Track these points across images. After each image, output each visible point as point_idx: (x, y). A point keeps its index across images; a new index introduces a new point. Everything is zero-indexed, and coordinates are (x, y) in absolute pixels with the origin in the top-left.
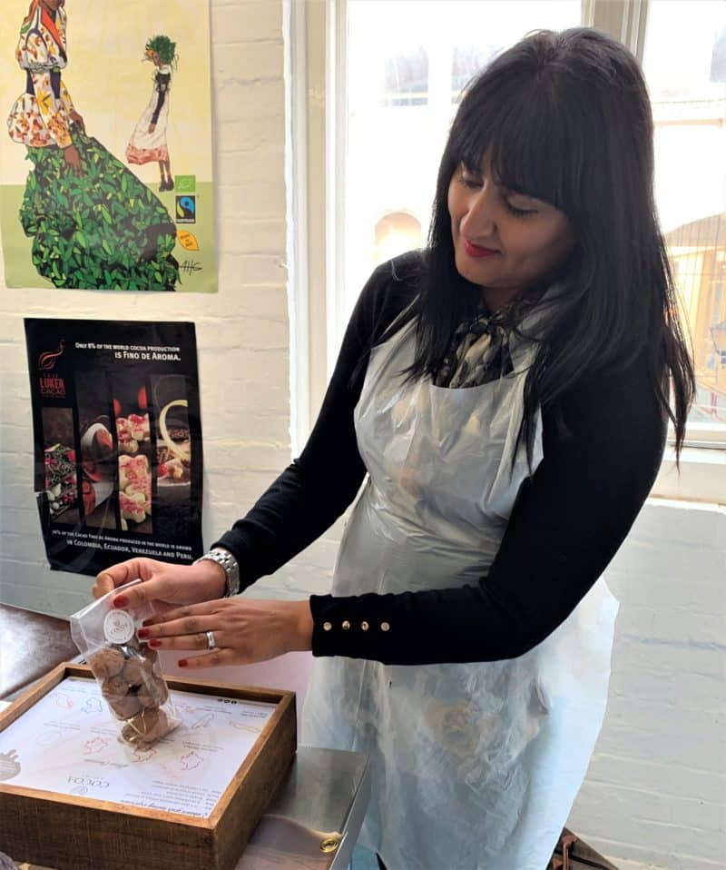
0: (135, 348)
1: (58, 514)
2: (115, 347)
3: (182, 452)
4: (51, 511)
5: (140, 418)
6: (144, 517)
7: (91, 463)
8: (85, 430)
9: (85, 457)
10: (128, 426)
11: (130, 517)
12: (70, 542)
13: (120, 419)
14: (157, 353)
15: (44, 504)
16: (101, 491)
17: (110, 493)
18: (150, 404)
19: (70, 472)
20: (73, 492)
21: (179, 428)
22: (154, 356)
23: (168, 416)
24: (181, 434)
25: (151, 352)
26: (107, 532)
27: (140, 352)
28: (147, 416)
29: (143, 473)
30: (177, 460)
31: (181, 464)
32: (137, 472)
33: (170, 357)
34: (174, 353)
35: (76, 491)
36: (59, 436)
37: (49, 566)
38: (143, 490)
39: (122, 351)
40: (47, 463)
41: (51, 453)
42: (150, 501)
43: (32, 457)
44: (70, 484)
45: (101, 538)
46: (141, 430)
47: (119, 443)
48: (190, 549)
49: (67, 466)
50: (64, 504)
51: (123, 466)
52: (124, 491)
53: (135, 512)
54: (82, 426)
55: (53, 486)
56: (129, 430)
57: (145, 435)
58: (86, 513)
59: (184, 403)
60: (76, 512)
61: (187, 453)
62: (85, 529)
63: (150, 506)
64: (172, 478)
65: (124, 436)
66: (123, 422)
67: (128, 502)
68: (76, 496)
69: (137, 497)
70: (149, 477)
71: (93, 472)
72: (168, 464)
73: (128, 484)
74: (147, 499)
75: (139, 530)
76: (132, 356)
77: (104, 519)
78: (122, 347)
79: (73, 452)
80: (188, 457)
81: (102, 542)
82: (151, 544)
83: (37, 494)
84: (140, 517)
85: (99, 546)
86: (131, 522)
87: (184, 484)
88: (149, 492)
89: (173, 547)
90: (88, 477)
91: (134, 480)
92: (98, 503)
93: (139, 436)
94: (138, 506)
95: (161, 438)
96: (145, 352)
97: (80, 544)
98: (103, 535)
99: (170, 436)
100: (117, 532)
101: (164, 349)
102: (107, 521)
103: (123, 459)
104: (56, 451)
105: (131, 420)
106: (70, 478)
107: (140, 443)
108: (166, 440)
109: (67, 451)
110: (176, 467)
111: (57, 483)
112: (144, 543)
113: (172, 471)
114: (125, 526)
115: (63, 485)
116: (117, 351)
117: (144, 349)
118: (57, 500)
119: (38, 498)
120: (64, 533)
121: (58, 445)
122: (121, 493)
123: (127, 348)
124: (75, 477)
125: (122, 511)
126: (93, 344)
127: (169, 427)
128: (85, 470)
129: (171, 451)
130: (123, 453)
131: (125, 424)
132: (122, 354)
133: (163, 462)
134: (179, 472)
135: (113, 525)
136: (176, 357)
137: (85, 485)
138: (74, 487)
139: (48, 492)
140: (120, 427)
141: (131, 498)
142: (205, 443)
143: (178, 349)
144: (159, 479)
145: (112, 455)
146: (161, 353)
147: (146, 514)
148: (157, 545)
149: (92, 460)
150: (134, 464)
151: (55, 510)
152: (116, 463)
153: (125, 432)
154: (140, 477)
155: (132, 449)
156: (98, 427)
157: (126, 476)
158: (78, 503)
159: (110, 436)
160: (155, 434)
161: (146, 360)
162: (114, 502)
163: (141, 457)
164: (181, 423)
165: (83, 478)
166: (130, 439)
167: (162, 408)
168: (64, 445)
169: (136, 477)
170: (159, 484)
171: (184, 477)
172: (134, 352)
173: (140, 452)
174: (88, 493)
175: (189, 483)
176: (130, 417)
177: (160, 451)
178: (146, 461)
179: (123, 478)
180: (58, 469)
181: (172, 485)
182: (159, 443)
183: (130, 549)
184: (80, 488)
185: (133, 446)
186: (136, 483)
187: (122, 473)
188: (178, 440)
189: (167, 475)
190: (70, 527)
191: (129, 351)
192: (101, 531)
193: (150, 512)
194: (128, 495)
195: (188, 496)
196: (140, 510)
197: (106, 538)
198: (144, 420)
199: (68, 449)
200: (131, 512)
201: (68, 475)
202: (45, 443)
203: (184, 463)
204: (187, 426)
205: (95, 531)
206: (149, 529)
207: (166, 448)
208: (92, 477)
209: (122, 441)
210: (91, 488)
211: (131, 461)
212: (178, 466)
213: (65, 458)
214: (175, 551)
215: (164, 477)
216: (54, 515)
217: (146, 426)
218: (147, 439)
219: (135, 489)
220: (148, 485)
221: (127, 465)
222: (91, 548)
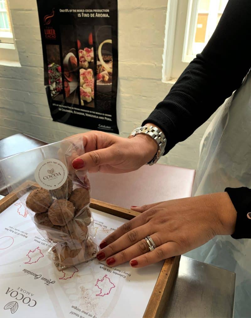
0: (87, 11)
1: (55, 96)
2: (78, 11)
3: (108, 67)
4: (52, 95)
5: (89, 50)
6: (91, 99)
7: (68, 72)
8: (65, 56)
9: (65, 69)
10: (84, 54)
11: (85, 99)
12: (60, 109)
13: (81, 50)
14: (98, 13)
15: (49, 91)
16: (72, 86)
17: (76, 88)
18: (94, 42)
19: (59, 77)
20: (60, 87)
21: (107, 55)
22: (97, 15)
23: (102, 49)
24: (107, 58)
25: (95, 13)
26: (75, 106)
27: (90, 13)
28: (92, 49)
29: (91, 78)
30: (106, 72)
31: (108, 74)
32: (88, 77)
33: (104, 15)
34: (106, 13)
35: (62, 86)
36: (54, 59)
37: (52, 119)
38: (90, 86)
39: (81, 13)
40: (49, 72)
41: (51, 67)
42: (93, 92)
43: (43, 69)
44: (59, 82)
45: (73, 108)
46: (90, 56)
47: (80, 63)
48: (111, 116)
49: (58, 74)
50: (57, 92)
51: (82, 74)
52: (82, 87)
53: (87, 97)
54: (63, 54)
55: (52, 83)
56: (84, 56)
57: (92, 59)
58: (66, 96)
59: (110, 41)
60: (62, 96)
61: (111, 68)
62: (66, 104)
63: (93, 95)
64: (103, 81)
65: (82, 59)
66: (82, 52)
67: (84, 92)
68: (62, 88)
69: (88, 90)
70: (93, 80)
71: (69, 77)
72: (102, 74)
73: (84, 83)
74: (92, 91)
75: (89, 105)
76: (86, 15)
77: (74, 100)
78: (81, 11)
79: (60, 67)
80: (111, 70)
81: (73, 110)
82: (94, 113)
83: (46, 87)
84: (89, 99)
85: (72, 112)
86: (85, 102)
87: (109, 84)
88: (93, 87)
89: (103, 114)
90: (66, 79)
91: (86, 81)
92: (71, 92)
93: (89, 59)
94: (89, 94)
95: (99, 60)
96: (92, 13)
97: (64, 110)
98: (74, 107)
99: (103, 59)
100: (79, 106)
101: (101, 11)
102: (75, 101)
103: (82, 71)
104: (53, 67)
105: (86, 51)
106: (59, 80)
107: (90, 63)
108: (101, 62)
109: (57, 66)
110: (105, 75)
111: (53, 82)
112: (91, 112)
113: (104, 77)
114: (83, 104)
115: (56, 83)
116: (79, 13)
117: (91, 11)
118: (54, 90)
119: (46, 89)
120: (57, 105)
121: (54, 63)
122: (81, 88)
123: (84, 11)
124: (61, 79)
125: (81, 96)
126: (67, 10)
127: (103, 54)
128: (65, 76)
129: (104, 67)
130: (82, 68)
131: (83, 53)
132: (81, 15)
133: (100, 73)
134: (107, 78)
135: (78, 103)
136: (107, 16)
137: (66, 83)
138: (61, 84)
139: (50, 86)
140: (80, 55)
141: (85, 90)
142: (119, 63)
143: (108, 11)
144: (98, 81)
145: (77, 69)
146: (100, 13)
147: (92, 98)
148: (97, 113)
149: (69, 71)
150: (86, 74)
151: (54, 95)
152: (79, 72)
153: (83, 57)
154: (89, 80)
155: (85, 66)
156: (70, 55)
157: (83, 79)
158: (62, 92)
159: (76, 59)
160: (96, 58)
161: (93, 17)
162: (78, 91)
163: (90, 70)
164: (108, 52)
165: (65, 80)
166: (85, 61)
167: (100, 44)
168: (56, 63)
169: (87, 80)
170: (97, 84)
171: (109, 81)
172: (86, 13)
173: (89, 67)
174: (67, 87)
175: (111, 84)
176: (85, 49)
177: (98, 67)
178: (92, 72)
179: (82, 80)
180: (54, 75)
181: (103, 84)
182: (98, 63)
183: (85, 114)
184: (63, 85)
185: (86, 64)
186: (88, 83)
187: (81, 78)
188: (107, 62)
189: (101, 79)
190: (60, 103)
191: (85, 13)
192: (72, 105)
193: (93, 97)
194: (84, 89)
195: (110, 90)
196: (89, 96)
197: (75, 109)
198: (91, 50)
199: (58, 65)
200: (85, 97)
201: (58, 78)
202: (48, 63)
203: (109, 73)
204: (111, 54)
205: (70, 105)
206: (93, 105)
207: (101, 65)
208: (68, 79)
209: (81, 62)
210: (68, 85)
211: (85, 72)
212: (107, 75)
213: (57, 70)
214: (104, 116)
215: (100, 80)
216: (53, 97)
217: (92, 54)
218: (93, 61)
219: (87, 86)
220: (93, 84)
221: (84, 74)
222: (69, 113)
